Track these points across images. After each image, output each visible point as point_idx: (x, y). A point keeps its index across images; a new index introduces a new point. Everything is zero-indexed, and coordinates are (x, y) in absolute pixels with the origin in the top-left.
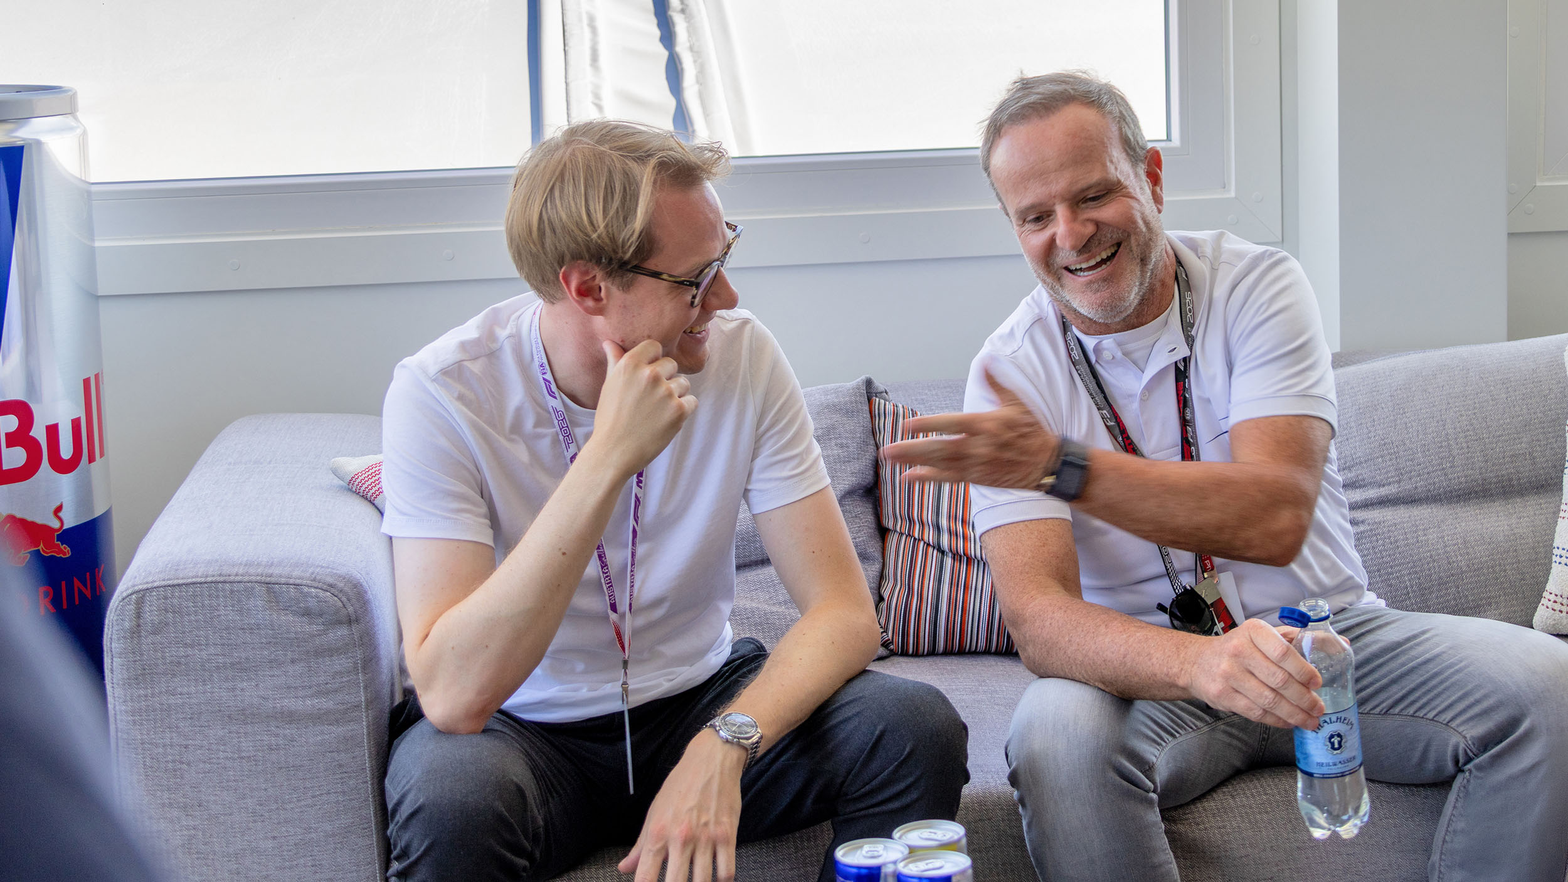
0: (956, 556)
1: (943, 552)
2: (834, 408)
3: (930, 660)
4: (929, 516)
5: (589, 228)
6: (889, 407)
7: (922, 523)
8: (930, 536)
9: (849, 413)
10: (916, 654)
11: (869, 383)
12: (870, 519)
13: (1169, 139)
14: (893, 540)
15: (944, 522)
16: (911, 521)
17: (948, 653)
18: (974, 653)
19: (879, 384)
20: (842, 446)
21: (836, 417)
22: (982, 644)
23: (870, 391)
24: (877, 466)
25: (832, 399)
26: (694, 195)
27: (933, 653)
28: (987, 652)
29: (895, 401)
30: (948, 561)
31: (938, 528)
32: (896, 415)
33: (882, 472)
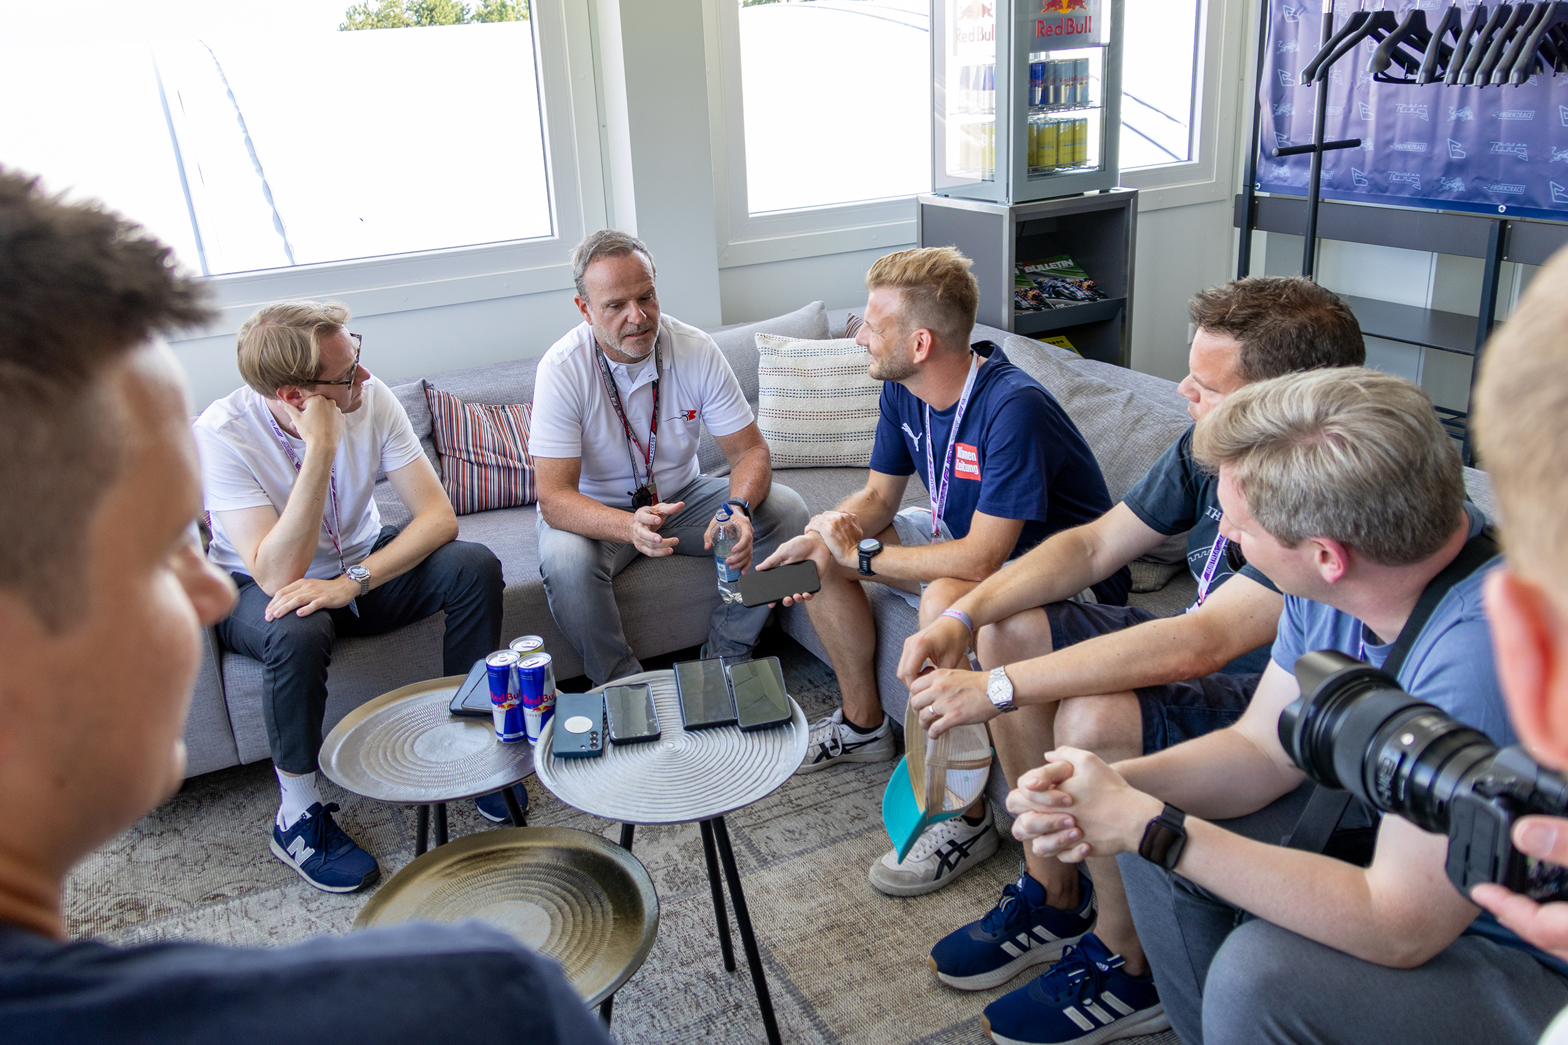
0: (479, 465)
1: (471, 463)
2: (409, 397)
3: (471, 516)
4: (463, 446)
5: (288, 370)
6: (436, 393)
7: (460, 450)
8: (464, 456)
9: (416, 399)
10: (464, 514)
11: (424, 382)
12: (433, 450)
13: (553, 235)
14: (446, 460)
15: (471, 449)
16: (454, 449)
17: (480, 511)
18: (493, 509)
19: (429, 382)
20: (415, 416)
21: (410, 402)
22: (496, 505)
23: (425, 386)
24: (433, 424)
25: (406, 392)
26: (337, 336)
27: (472, 512)
28: (499, 508)
29: (439, 388)
30: (476, 467)
31: (468, 452)
32: (439, 397)
33: (436, 426)
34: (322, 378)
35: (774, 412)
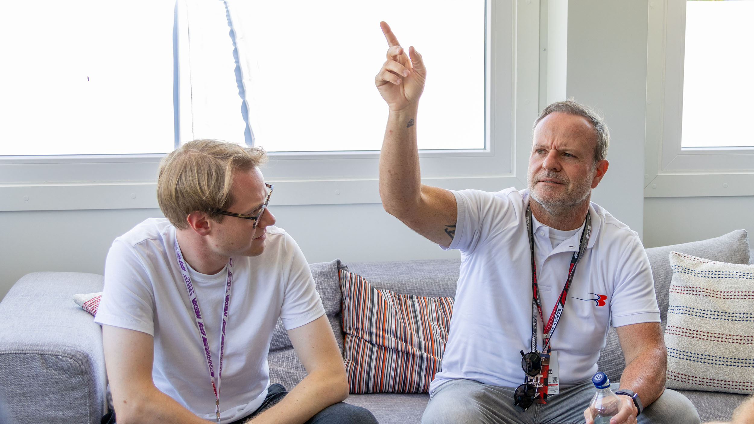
0: (379, 347)
1: (372, 344)
2: (321, 274)
3: (366, 396)
4: (366, 327)
5: (201, 194)
6: (348, 274)
7: (363, 330)
8: (367, 336)
9: (328, 276)
10: (359, 393)
11: (338, 262)
12: (338, 327)
13: (485, 148)
14: (349, 338)
15: (373, 330)
16: (358, 329)
17: (374, 393)
18: (387, 393)
19: (344, 263)
20: (325, 293)
21: (322, 279)
22: (391, 389)
23: (339, 266)
24: (341, 302)
25: (321, 270)
27: (367, 393)
28: (393, 392)
29: (352, 271)
30: (375, 349)
31: (370, 333)
32: (351, 278)
33: (344, 306)
34: (232, 210)
35: (681, 330)
